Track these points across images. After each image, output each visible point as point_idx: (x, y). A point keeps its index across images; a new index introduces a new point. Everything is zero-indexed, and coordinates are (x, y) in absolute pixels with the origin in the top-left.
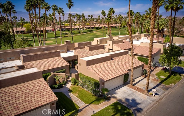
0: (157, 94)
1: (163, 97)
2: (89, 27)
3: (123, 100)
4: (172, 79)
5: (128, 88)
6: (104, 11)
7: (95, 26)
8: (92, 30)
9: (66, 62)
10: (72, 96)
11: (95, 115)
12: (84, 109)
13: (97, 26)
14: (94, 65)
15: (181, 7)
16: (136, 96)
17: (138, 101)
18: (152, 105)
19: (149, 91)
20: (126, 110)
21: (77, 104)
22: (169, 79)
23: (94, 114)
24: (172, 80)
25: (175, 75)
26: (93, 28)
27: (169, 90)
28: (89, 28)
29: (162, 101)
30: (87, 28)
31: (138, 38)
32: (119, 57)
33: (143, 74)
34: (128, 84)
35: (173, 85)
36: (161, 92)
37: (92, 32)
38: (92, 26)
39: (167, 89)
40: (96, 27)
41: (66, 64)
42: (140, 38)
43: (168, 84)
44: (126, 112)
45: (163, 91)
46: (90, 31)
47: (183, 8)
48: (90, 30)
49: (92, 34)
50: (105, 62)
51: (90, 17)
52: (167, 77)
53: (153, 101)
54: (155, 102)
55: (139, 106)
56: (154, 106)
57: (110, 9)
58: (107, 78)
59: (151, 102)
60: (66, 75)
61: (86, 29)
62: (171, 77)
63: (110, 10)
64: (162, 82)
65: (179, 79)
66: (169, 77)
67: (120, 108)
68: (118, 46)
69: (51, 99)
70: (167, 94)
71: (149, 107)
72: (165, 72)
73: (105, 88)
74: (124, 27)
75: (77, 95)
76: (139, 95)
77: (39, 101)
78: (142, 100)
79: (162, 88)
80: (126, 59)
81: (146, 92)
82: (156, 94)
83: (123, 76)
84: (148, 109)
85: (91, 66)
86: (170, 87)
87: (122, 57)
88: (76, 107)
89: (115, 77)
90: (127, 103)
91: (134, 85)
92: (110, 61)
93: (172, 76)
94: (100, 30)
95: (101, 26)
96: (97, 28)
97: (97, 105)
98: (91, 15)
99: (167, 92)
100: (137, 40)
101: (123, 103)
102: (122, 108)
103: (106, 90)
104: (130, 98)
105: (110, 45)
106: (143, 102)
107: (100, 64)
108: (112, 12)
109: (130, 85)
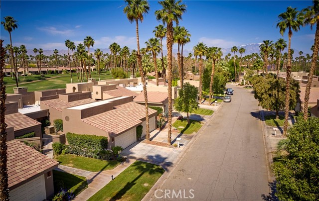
0: (182, 145)
1: (189, 147)
2: (37, 70)
3: (145, 158)
4: (192, 127)
5: (144, 144)
6: (71, 41)
7: (49, 69)
8: (44, 76)
9: (33, 120)
10: (65, 168)
11: (115, 180)
12: (95, 178)
13: (53, 69)
14: (92, 117)
15: (187, 39)
16: (158, 151)
17: (164, 156)
18: (180, 156)
19: (172, 143)
20: (153, 167)
21: (80, 175)
22: (189, 128)
23: (113, 179)
24: (192, 129)
25: (194, 123)
26: (44, 72)
27: (193, 139)
28: (36, 73)
29: (189, 150)
30: (32, 72)
31: (134, 83)
32: (122, 105)
33: (157, 127)
34: (142, 140)
35: (194, 133)
36: (186, 142)
37: (45, 79)
38: (43, 70)
39: (191, 138)
40: (50, 71)
41: (34, 123)
42: (136, 83)
43: (190, 133)
44: (154, 169)
45: (187, 141)
46: (40, 78)
47: (190, 41)
48: (39, 75)
49: (45, 82)
50: (106, 112)
51: (38, 52)
52: (185, 126)
53: (180, 152)
54: (182, 153)
55: (167, 161)
56: (183, 157)
57: (86, 38)
58: (117, 131)
59: (178, 153)
60: (41, 139)
61: (30, 74)
62: (190, 126)
63: (87, 40)
64: (182, 132)
65: (199, 127)
66: (188, 126)
67: (145, 167)
68: (111, 94)
69: (48, 164)
70: (192, 143)
71: (178, 158)
72: (182, 121)
73: (116, 146)
74: (101, 70)
75: (72, 165)
76: (162, 149)
77: (29, 170)
78: (168, 153)
79: (185, 138)
80: (132, 107)
81: (169, 144)
82: (180, 145)
83: (135, 128)
84: (178, 161)
85: (88, 118)
86: (193, 136)
87: (127, 105)
88: (81, 178)
89: (127, 128)
90: (151, 160)
91: (151, 140)
92: (112, 111)
93: (192, 124)
94: (59, 75)
95: (60, 69)
96: (52, 72)
97: (112, 170)
98: (39, 49)
99: (191, 141)
100: (134, 86)
101: (147, 161)
102: (147, 166)
103: (119, 148)
104: (153, 154)
105: (97, 93)
106: (169, 155)
107: (100, 115)
108: (89, 42)
109: (146, 140)
